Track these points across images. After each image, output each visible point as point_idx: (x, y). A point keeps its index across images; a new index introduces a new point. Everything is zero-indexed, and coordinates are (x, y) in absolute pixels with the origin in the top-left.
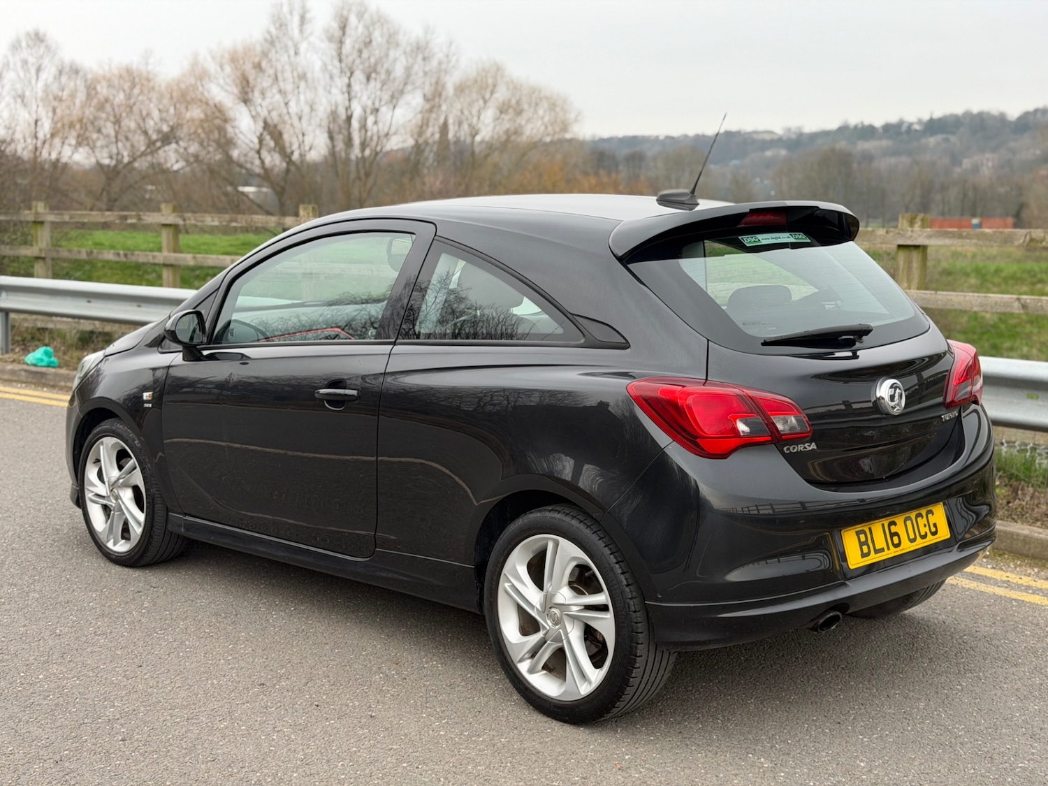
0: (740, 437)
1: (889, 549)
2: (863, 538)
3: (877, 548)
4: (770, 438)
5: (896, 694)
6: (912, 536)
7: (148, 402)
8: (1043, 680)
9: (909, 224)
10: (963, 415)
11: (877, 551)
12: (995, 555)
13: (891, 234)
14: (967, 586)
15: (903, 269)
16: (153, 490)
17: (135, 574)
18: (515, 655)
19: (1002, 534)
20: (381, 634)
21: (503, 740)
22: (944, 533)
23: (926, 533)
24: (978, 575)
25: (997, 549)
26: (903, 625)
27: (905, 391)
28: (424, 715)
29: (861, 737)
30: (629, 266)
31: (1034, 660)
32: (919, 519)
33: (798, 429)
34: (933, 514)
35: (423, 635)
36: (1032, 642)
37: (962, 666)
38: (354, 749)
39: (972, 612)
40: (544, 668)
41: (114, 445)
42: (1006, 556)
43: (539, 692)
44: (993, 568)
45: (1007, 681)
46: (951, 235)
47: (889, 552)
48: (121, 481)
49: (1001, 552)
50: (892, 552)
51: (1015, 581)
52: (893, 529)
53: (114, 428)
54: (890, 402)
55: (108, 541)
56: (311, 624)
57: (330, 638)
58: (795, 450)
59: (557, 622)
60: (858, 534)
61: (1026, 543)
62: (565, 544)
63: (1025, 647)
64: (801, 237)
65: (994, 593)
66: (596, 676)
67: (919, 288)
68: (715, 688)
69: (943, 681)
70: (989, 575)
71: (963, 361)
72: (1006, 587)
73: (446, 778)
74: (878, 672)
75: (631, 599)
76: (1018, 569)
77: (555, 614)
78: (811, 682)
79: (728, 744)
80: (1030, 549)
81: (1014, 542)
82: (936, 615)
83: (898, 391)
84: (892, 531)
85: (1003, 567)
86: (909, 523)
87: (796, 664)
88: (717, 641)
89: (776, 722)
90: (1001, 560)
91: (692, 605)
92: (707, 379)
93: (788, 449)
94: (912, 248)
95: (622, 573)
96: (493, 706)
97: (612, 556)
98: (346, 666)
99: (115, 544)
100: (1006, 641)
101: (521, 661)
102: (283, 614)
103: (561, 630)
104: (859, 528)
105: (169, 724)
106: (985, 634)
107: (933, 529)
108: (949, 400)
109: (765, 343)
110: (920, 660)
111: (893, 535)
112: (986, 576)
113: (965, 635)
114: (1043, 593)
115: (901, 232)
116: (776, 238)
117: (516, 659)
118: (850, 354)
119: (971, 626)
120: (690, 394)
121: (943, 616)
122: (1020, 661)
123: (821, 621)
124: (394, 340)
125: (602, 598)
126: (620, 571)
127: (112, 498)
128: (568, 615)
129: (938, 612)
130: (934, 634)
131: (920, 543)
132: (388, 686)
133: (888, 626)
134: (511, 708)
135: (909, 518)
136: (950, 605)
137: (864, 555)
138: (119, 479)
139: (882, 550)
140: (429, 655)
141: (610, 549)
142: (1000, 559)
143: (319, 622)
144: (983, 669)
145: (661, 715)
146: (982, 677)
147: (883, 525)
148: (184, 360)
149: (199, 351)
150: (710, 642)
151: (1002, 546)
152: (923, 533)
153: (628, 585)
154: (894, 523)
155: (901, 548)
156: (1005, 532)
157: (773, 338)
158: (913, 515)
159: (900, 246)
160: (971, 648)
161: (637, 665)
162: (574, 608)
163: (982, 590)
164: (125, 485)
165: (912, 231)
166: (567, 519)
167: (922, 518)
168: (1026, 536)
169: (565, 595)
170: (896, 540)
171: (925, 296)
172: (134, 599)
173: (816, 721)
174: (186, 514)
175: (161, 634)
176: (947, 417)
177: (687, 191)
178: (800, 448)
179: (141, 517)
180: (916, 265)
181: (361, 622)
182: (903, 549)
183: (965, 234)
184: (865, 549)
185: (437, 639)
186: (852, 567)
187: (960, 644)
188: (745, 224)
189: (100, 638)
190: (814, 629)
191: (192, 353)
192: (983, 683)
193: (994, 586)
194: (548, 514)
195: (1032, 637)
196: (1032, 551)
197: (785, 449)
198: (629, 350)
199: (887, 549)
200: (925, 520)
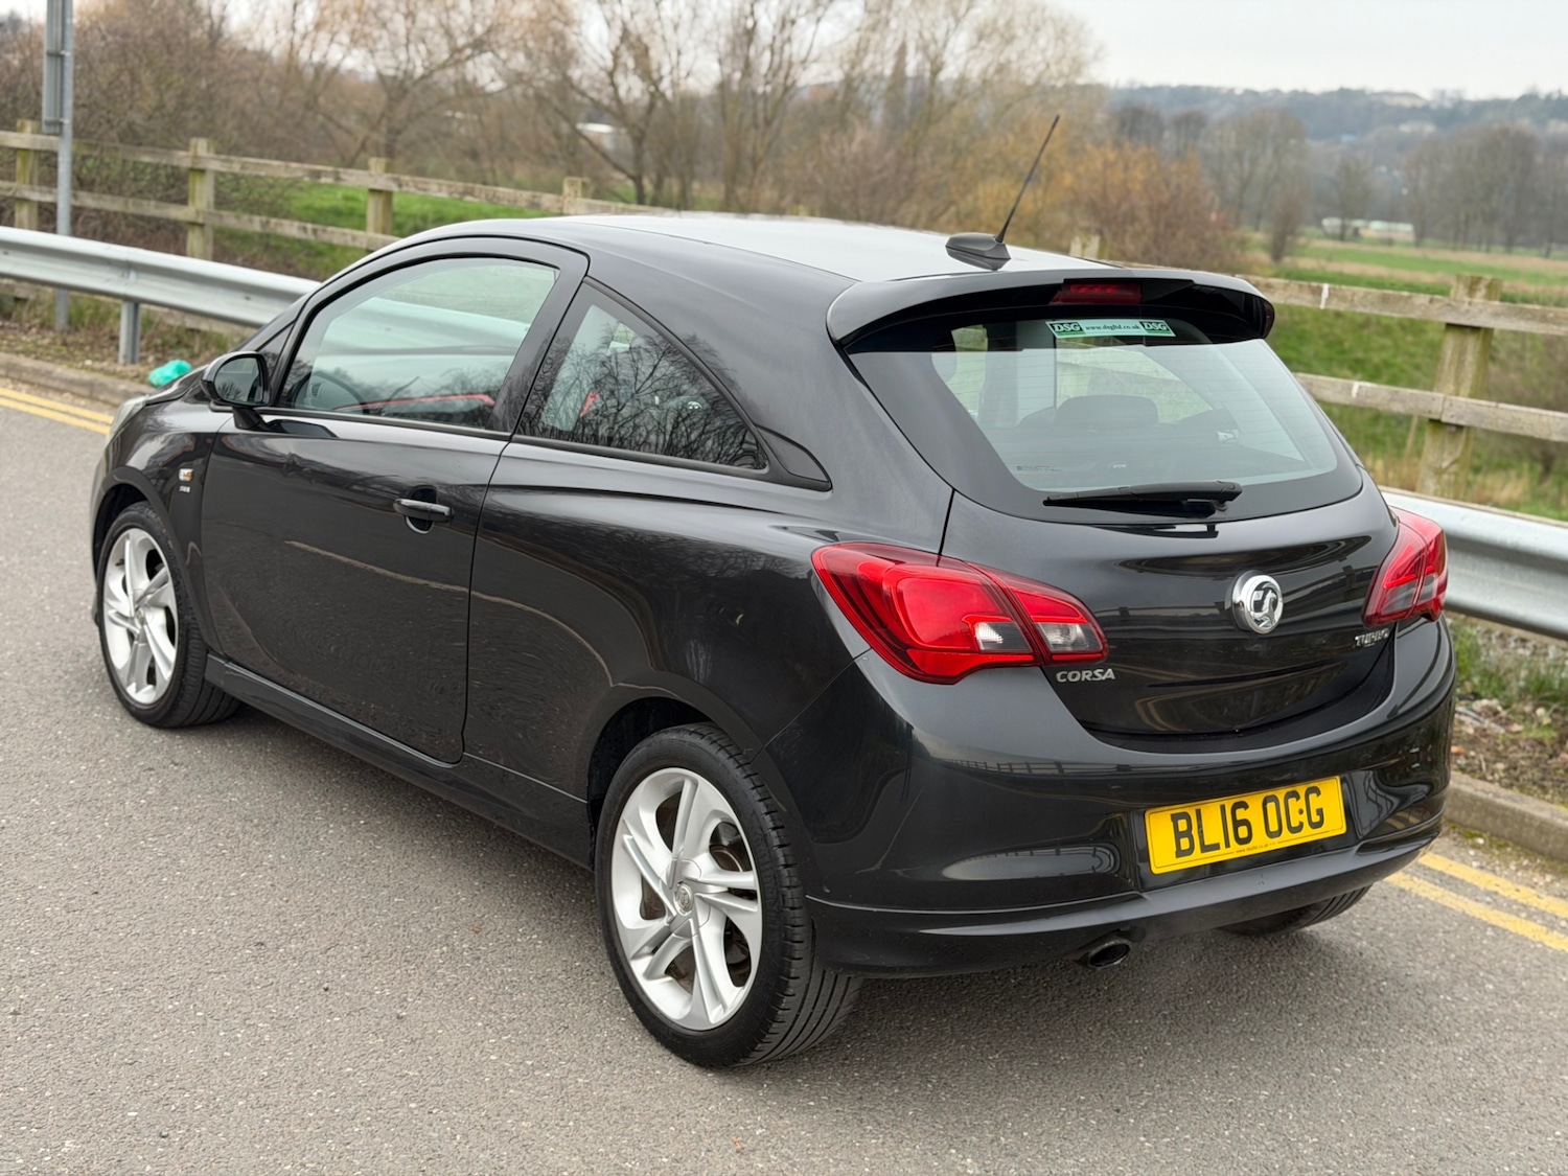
0: (980, 652)
1: (1228, 845)
2: (1183, 825)
3: (1207, 843)
4: (1031, 658)
5: (1231, 1070)
6: (1274, 827)
7: (185, 483)
8: (1481, 1073)
9: (1467, 290)
10: (1397, 634)
11: (1205, 848)
12: (1491, 846)
13: (1437, 305)
14: (1424, 895)
15: (1451, 363)
16: (188, 618)
17: (158, 738)
18: (630, 946)
19: (1508, 813)
20: (475, 878)
21: (580, 1080)
22: (1336, 825)
23: (1301, 824)
24: (1451, 877)
25: (1497, 836)
26: (1294, 950)
27: (1284, 595)
28: (480, 1024)
29: (1142, 1139)
30: (851, 357)
31: (1479, 1035)
32: (1292, 801)
33: (1086, 647)
34: (1319, 793)
35: (538, 887)
36: (1490, 1004)
37: (1358, 1033)
38: (349, 1069)
39: (1413, 941)
40: (668, 972)
41: (144, 542)
42: (1509, 849)
43: (657, 1009)
44: (1481, 868)
45: (1422, 1068)
46: (1529, 315)
47: (1228, 850)
48: (149, 597)
49: (1502, 842)
50: (1235, 851)
51: (1506, 894)
52: (1241, 814)
53: (143, 516)
54: (1252, 613)
55: (129, 684)
56: (379, 851)
57: (396, 877)
58: (1077, 679)
59: (687, 906)
60: (1175, 818)
61: (1542, 832)
62: (706, 788)
63: (1476, 1011)
64: (1160, 328)
65: (1464, 913)
66: (734, 997)
67: (1471, 396)
68: (949, 1028)
69: (1316, 1055)
70: (1468, 879)
71: (1410, 549)
72: (1488, 903)
73: (465, 1136)
74: (1219, 1028)
75: (789, 887)
76: (1519, 874)
77: (686, 894)
78: (1103, 1034)
79: (926, 1127)
80: (1547, 842)
81: (1525, 829)
82: (1353, 940)
83: (1270, 595)
84: (1239, 817)
85: (1497, 869)
86: (1271, 806)
87: (1093, 1000)
88: (914, 969)
89: (1019, 1097)
90: (1498, 856)
91: (875, 910)
92: (940, 554)
93: (1063, 676)
94: (1468, 331)
95: (780, 846)
96: (590, 1020)
97: (768, 818)
98: (399, 926)
99: (138, 689)
100: (1449, 998)
101: (637, 956)
102: (344, 828)
103: (691, 920)
104: (1178, 809)
105: (93, 995)
106: (1418, 981)
107: (1316, 818)
108: (1370, 611)
109: (1049, 503)
110: (1295, 1015)
111: (1237, 824)
112: (1462, 881)
113: (1386, 979)
114: (1544, 919)
115: (1453, 303)
116: (1113, 328)
117: (630, 953)
118: (1203, 528)
119: (1402, 964)
120: (905, 575)
121: (1364, 943)
122: (1457, 1034)
123: (1094, 952)
124: (508, 434)
125: (748, 880)
126: (776, 842)
127: (137, 621)
128: (700, 898)
129: (1359, 934)
130: (1336, 972)
131: (1288, 840)
132: (447, 969)
133: (1268, 951)
134: (617, 1027)
135: (1274, 799)
136: (1383, 925)
137: (1180, 853)
138: (146, 594)
139: (1216, 847)
140: (533, 924)
141: (767, 806)
142: (1497, 852)
143: (393, 848)
144: (1390, 1042)
145: (843, 1065)
146: (1383, 1057)
147: (1223, 808)
148: (237, 426)
149: (258, 416)
150: (902, 969)
151: (1506, 832)
152: (1294, 824)
153: (786, 866)
154: (1244, 805)
155: (1250, 845)
156: (1513, 811)
157: (1064, 494)
158: (1281, 793)
159: (1450, 326)
160: (1386, 1002)
161: (791, 991)
162: (713, 889)
163: (1447, 904)
164: (155, 604)
165: (1470, 304)
166: (713, 749)
167: (1298, 798)
168: (1543, 822)
169: (703, 866)
170: (1243, 832)
171: (1478, 409)
172: (137, 781)
173: (1083, 1102)
174: (229, 659)
175: (151, 842)
176: (1366, 639)
177: (991, 236)
178: (1086, 675)
179: (171, 653)
180: (1471, 358)
181: (454, 856)
182: (1255, 848)
183: (1551, 315)
184: (1185, 843)
185: (557, 896)
186: (1155, 871)
187: (1371, 994)
188: (1064, 300)
189: (60, 838)
190: (1083, 962)
191: (248, 416)
192: (1380, 1067)
193: (1470, 898)
194: (688, 738)
195: (1493, 996)
196: (1550, 846)
197: (1059, 675)
198: (829, 493)
199: (1223, 845)
200: (1302, 803)
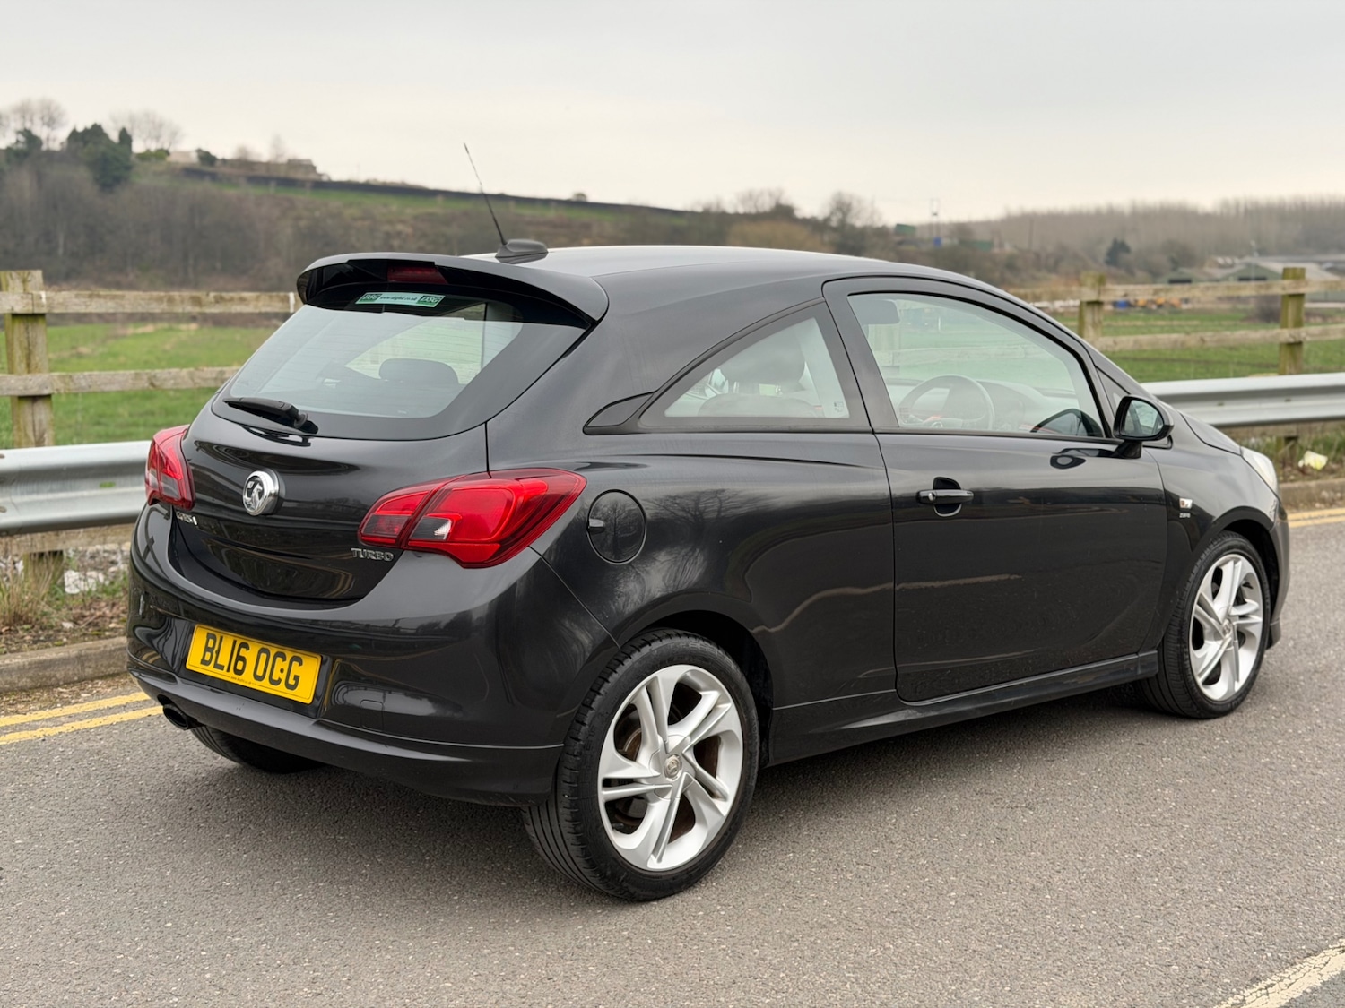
1: (228, 670)
2: (211, 642)
3: (218, 662)
6: (260, 673)
22: (304, 693)
23: (280, 680)
32: (279, 660)
34: (301, 664)
47: (227, 674)
50: (230, 676)
52: (243, 652)
60: (210, 636)
64: (433, 300)
84: (241, 654)
86: (264, 656)
111: (239, 658)
131: (265, 686)
137: (204, 662)
139: (221, 667)
147: (235, 642)
152: (275, 677)
154: (247, 648)
155: (241, 677)
158: (273, 651)
167: (284, 660)
182: (242, 680)
184: (207, 657)
186: (188, 666)
199: (226, 668)
200: (285, 665)
